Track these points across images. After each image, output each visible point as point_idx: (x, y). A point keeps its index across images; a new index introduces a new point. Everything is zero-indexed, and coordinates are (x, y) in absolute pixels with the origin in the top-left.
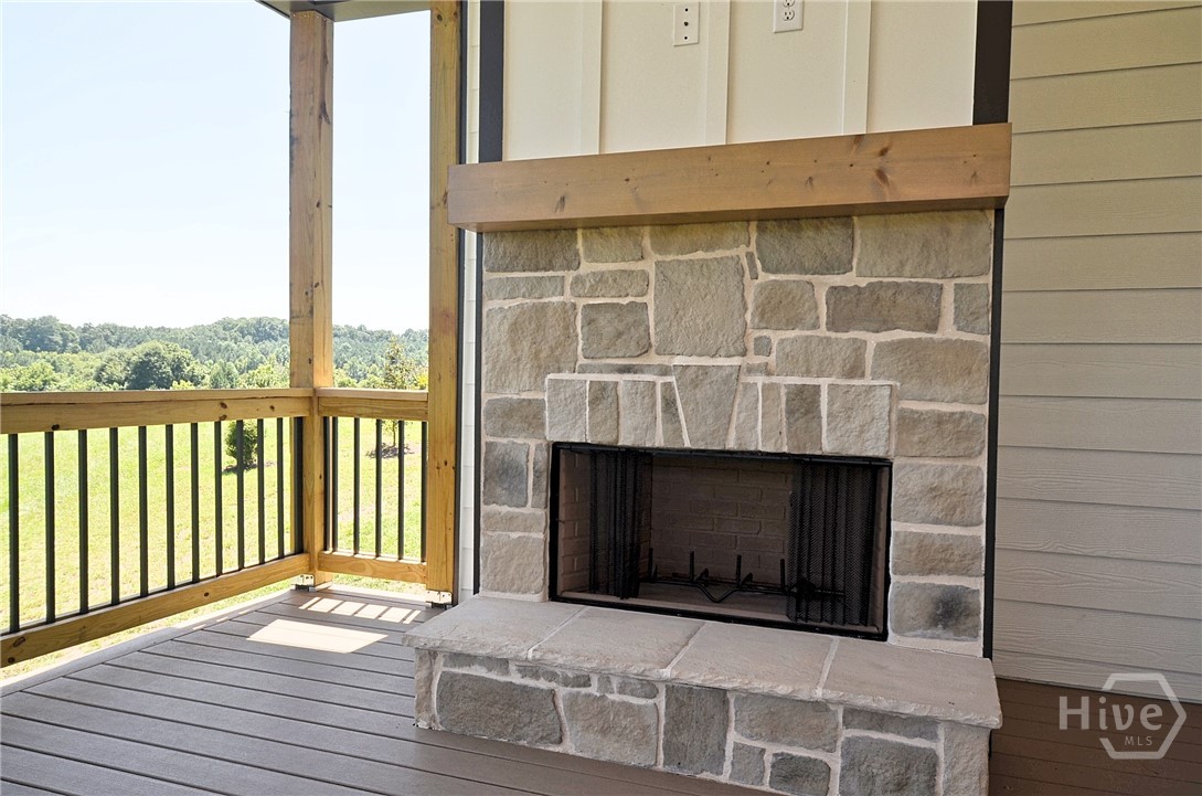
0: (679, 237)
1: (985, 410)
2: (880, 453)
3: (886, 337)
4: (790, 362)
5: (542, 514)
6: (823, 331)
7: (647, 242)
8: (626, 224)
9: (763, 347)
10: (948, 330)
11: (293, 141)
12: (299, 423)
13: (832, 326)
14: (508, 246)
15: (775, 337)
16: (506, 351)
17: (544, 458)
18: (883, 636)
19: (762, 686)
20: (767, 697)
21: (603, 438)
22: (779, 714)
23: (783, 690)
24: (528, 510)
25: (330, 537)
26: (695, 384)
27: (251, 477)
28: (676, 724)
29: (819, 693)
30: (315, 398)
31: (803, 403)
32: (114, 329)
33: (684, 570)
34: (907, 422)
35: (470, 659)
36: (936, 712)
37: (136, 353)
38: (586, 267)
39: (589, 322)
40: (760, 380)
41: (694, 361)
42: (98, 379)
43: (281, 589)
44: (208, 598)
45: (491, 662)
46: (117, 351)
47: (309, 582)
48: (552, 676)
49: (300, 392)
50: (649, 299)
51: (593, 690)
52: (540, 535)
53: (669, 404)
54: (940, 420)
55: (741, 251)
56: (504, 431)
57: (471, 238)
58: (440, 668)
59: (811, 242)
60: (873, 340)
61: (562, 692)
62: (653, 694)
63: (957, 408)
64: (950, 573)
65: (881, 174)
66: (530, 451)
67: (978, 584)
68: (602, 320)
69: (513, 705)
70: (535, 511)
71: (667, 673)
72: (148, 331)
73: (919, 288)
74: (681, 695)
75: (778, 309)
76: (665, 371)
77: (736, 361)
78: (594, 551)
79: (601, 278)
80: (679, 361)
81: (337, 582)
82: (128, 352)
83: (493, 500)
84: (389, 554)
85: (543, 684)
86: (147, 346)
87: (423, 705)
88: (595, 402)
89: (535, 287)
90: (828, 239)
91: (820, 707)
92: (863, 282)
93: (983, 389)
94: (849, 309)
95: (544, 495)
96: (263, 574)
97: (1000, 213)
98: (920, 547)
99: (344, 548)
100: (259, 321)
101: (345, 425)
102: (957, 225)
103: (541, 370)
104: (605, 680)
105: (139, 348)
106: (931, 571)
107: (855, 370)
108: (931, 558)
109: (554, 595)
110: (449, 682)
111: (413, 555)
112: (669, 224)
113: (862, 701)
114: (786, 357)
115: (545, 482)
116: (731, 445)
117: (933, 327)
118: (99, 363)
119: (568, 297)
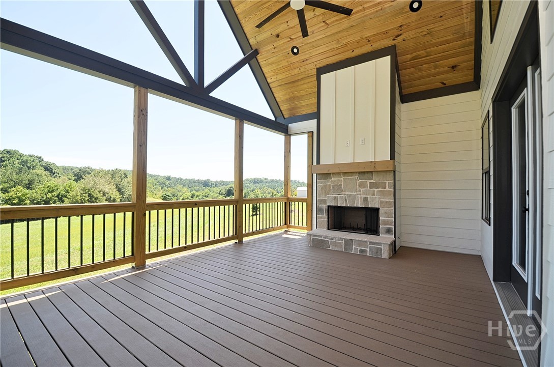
0: (347, 175)
1: (393, 200)
2: (377, 207)
3: (378, 189)
4: (364, 193)
5: (326, 216)
6: (369, 189)
7: (342, 175)
8: (339, 173)
9: (360, 191)
10: (387, 188)
11: (285, 156)
12: (285, 203)
13: (370, 188)
14: (320, 176)
15: (361, 189)
16: (321, 192)
17: (327, 208)
18: (379, 235)
19: (357, 239)
20: (358, 240)
21: (336, 205)
22: (360, 243)
23: (360, 239)
24: (324, 216)
25: (290, 222)
26: (349, 197)
27: (258, 216)
28: (346, 245)
29: (365, 240)
30: (288, 199)
31: (366, 199)
32: (222, 182)
33: (349, 226)
34: (381, 202)
35: (316, 236)
36: (382, 242)
37: (228, 188)
38: (333, 179)
39: (333, 187)
40: (359, 196)
41: (349, 193)
42: (219, 194)
43: (283, 230)
44: (274, 230)
45: (319, 236)
46: (223, 187)
47: (287, 230)
48: (328, 238)
49: (286, 198)
50: (342, 184)
51: (334, 240)
52: (326, 220)
53: (346, 200)
54: (386, 202)
55: (356, 177)
56: (320, 204)
57: (315, 175)
58: (312, 237)
59: (367, 175)
60: (376, 190)
61: (329, 240)
62: (342, 241)
63: (389, 200)
64: (389, 225)
65: (375, 167)
66: (325, 207)
67: (393, 227)
68: (335, 187)
69: (322, 242)
70: (325, 216)
71: (344, 237)
72: (230, 182)
73: (383, 182)
74: (346, 241)
75: (362, 185)
76: (345, 195)
77: (356, 193)
78: (334, 223)
79: (335, 181)
80: (347, 193)
81: (291, 230)
82: (226, 187)
83: (319, 214)
84: (300, 225)
85: (327, 239)
86: (230, 186)
87: (309, 243)
88: (334, 199)
89: (325, 182)
90: (369, 175)
91: (366, 242)
92: (374, 181)
93: (393, 197)
94: (373, 185)
95: (327, 214)
96: (280, 228)
97: (394, 172)
98: (384, 222)
99: (293, 224)
100: (255, 179)
101: (293, 203)
102: (388, 173)
103: (326, 195)
104: (336, 238)
105: (228, 186)
106: (386, 225)
107: (374, 195)
108: (386, 223)
109: (328, 229)
110: (313, 239)
111: (304, 225)
112: (345, 173)
113: (371, 241)
114: (363, 192)
115: (327, 212)
116: (355, 206)
117: (385, 188)
118: (219, 190)
119: (330, 184)
